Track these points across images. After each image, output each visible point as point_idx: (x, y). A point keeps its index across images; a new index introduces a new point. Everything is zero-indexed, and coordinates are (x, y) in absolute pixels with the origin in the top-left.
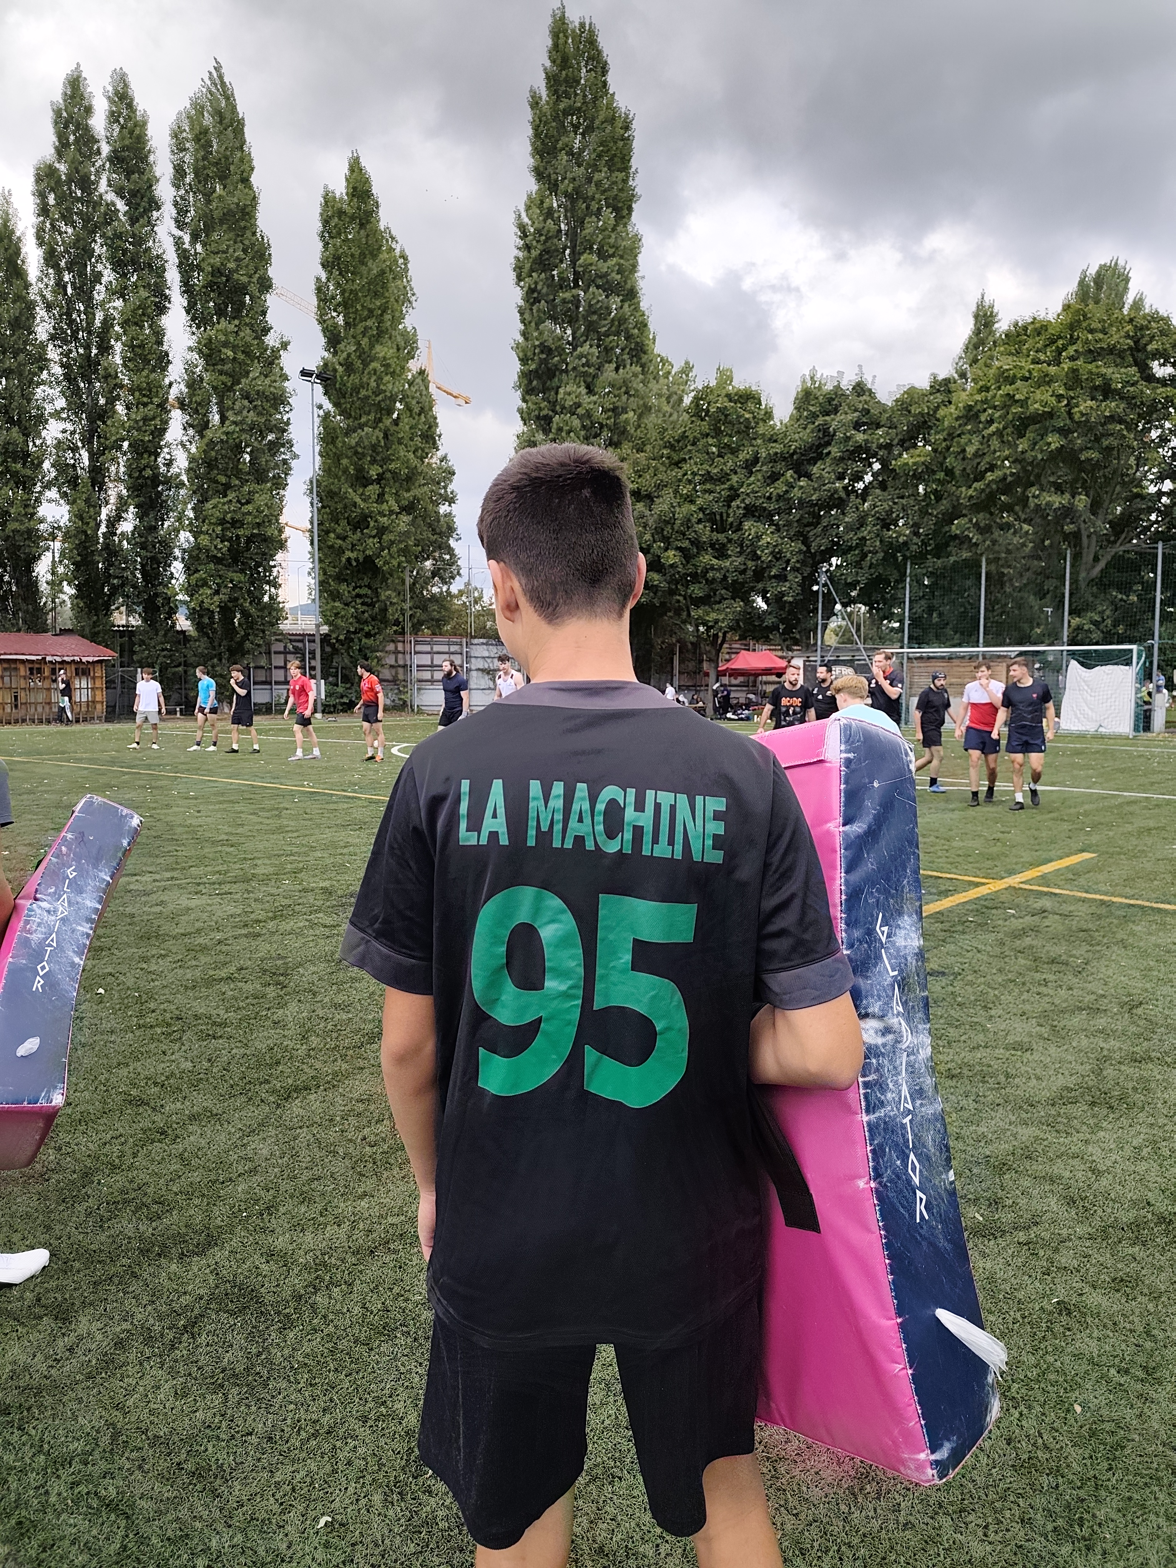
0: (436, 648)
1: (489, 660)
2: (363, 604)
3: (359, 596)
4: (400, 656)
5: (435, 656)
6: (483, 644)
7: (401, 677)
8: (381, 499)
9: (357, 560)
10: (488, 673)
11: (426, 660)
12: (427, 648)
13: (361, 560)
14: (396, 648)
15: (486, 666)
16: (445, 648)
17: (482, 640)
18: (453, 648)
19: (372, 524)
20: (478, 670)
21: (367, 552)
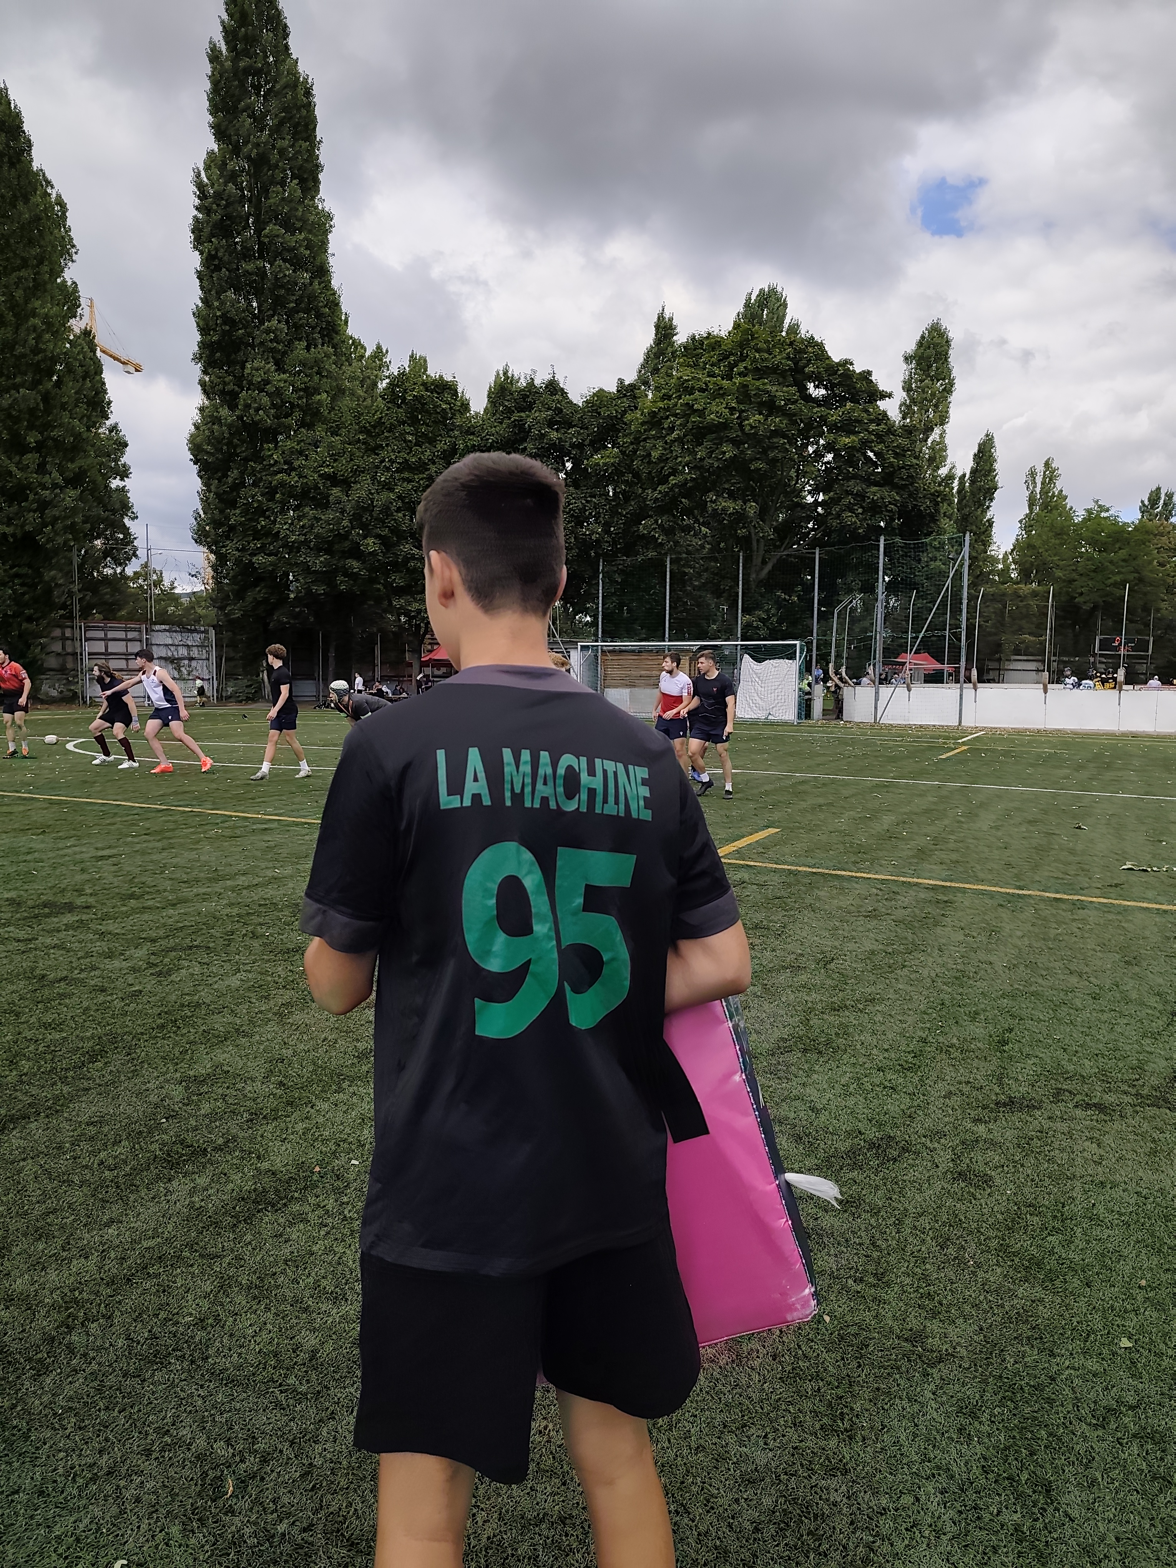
0: (111, 635)
1: (173, 648)
2: (22, 585)
3: (17, 575)
4: (68, 643)
5: (110, 643)
6: (165, 630)
7: (70, 665)
8: (41, 469)
9: (14, 535)
10: (172, 662)
11: (100, 647)
12: (101, 634)
13: (19, 535)
14: (63, 634)
15: (170, 654)
16: (121, 635)
17: (163, 627)
18: (131, 635)
19: (31, 497)
20: (160, 658)
21: (27, 528)
